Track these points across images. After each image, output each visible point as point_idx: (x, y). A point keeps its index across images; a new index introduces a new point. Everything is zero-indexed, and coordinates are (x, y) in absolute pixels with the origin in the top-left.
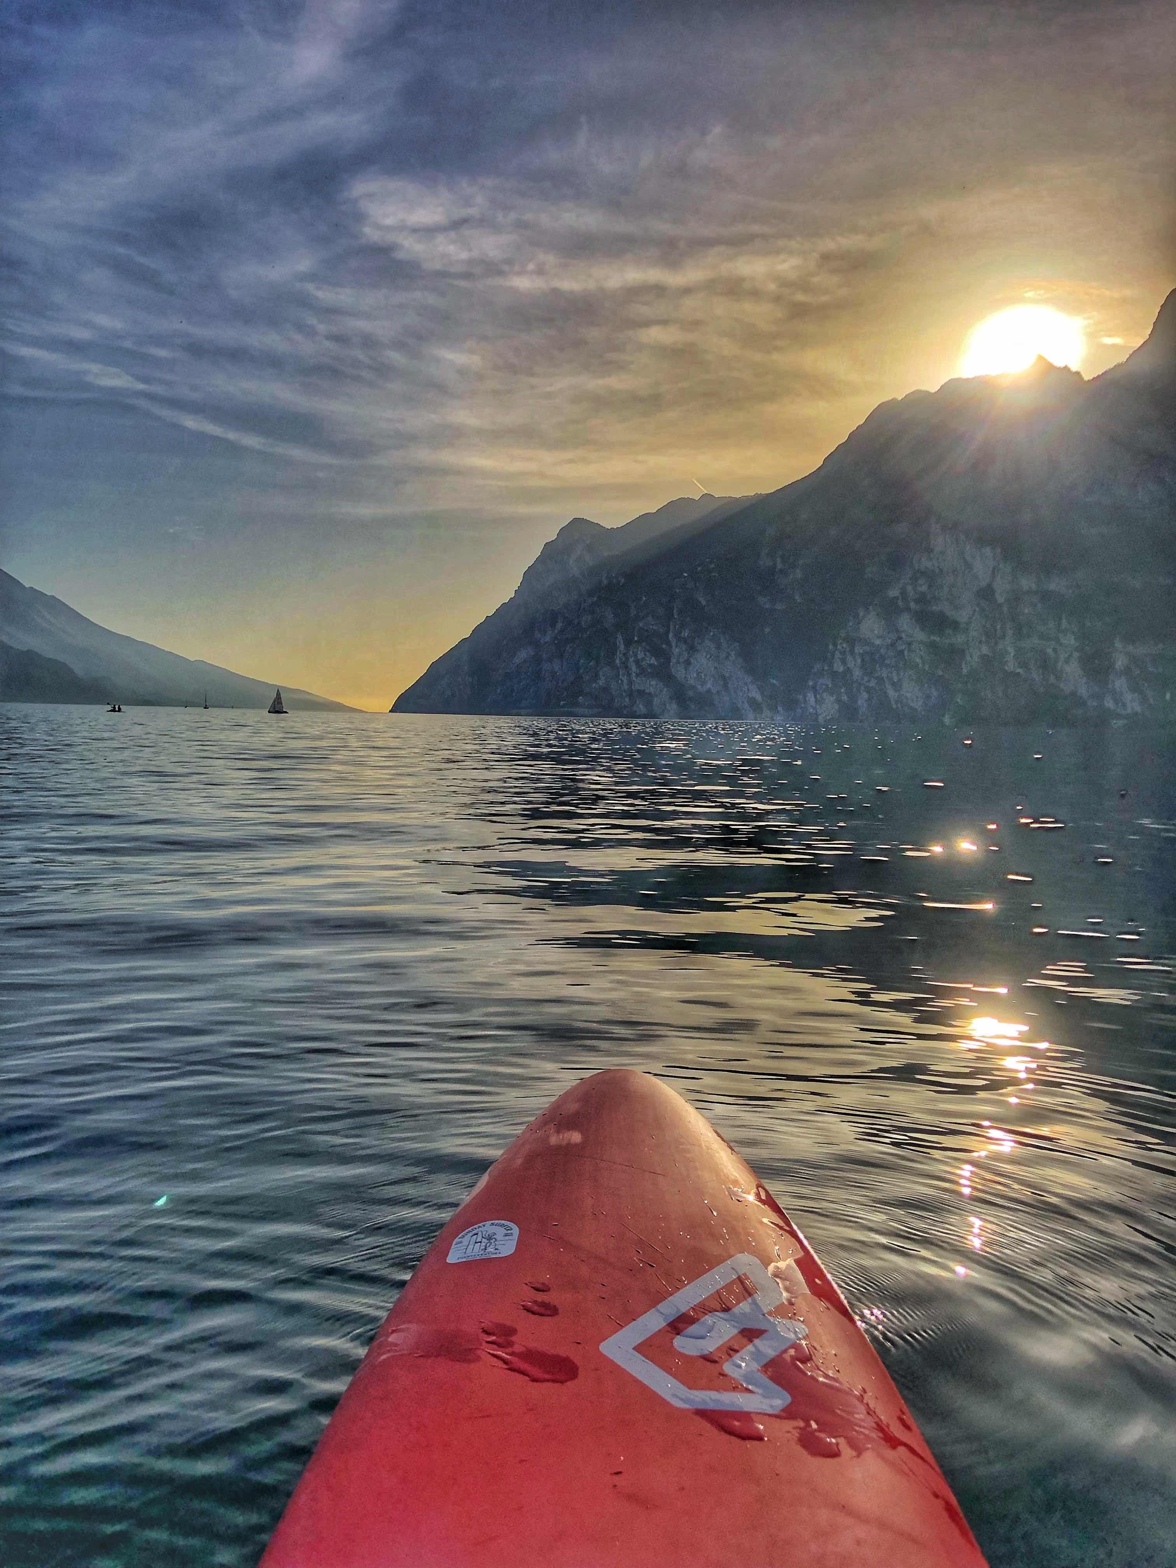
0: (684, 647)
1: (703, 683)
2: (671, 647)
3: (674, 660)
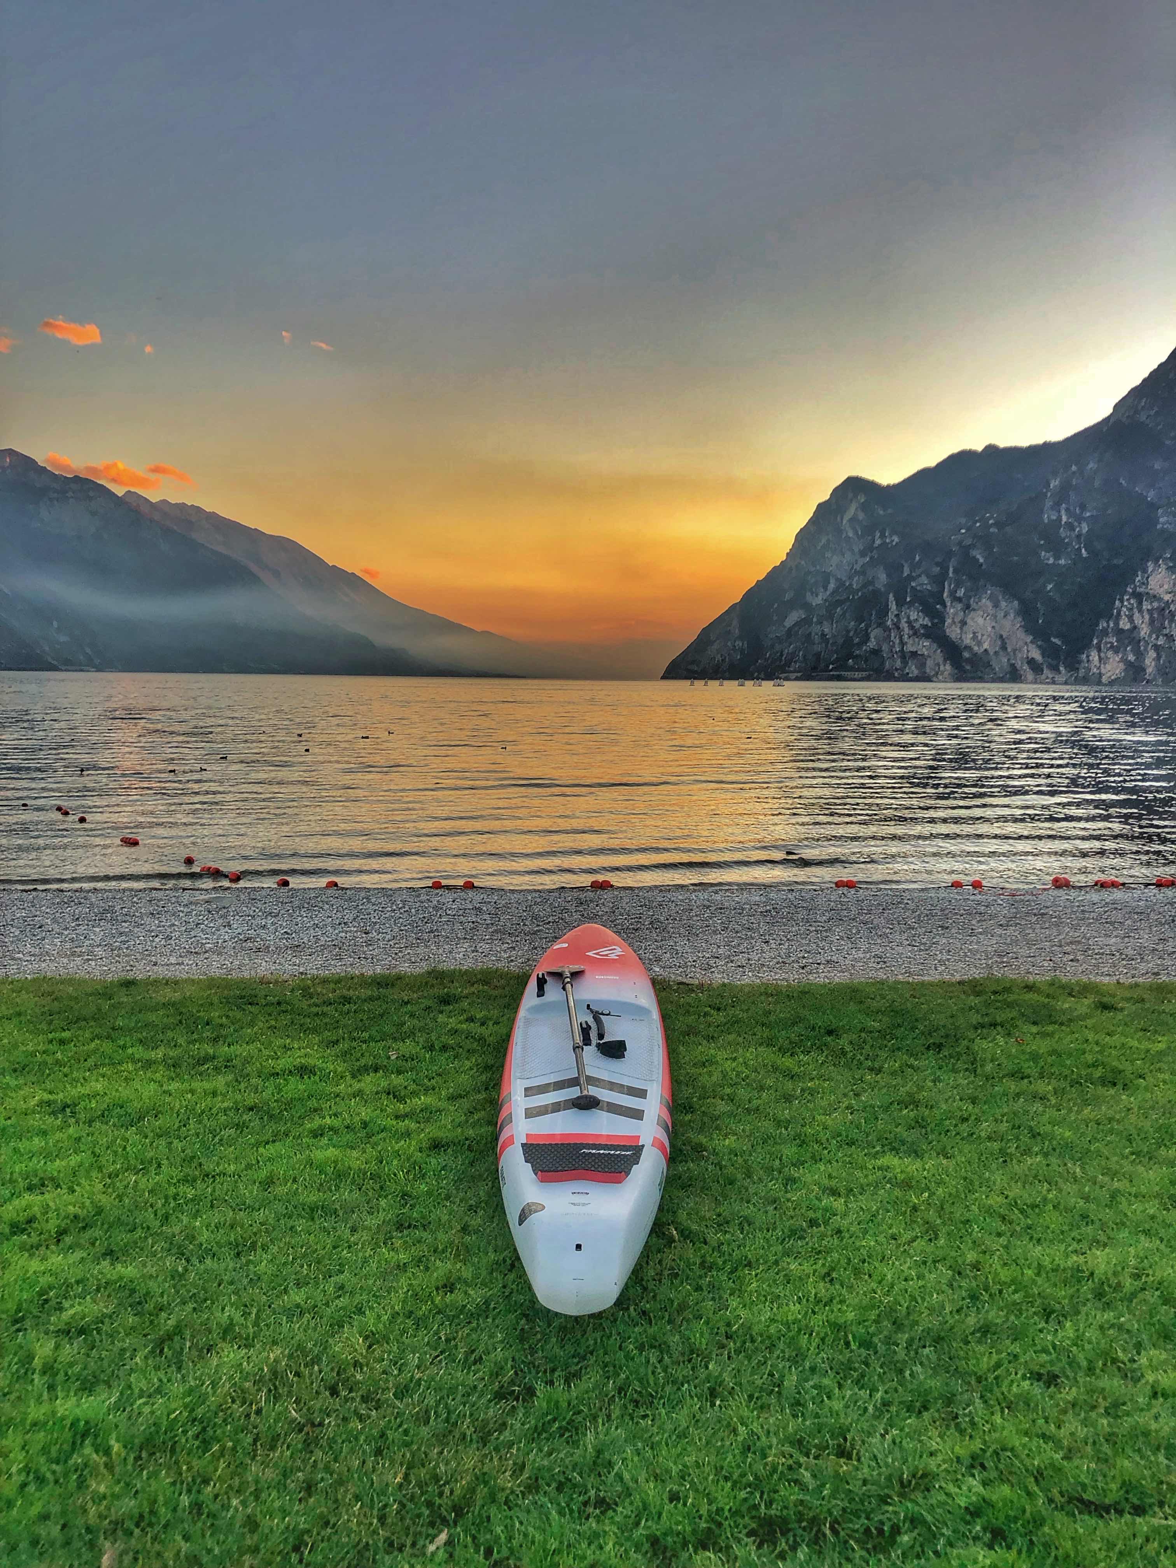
0: (959, 606)
1: (979, 644)
2: (945, 606)
3: (949, 621)
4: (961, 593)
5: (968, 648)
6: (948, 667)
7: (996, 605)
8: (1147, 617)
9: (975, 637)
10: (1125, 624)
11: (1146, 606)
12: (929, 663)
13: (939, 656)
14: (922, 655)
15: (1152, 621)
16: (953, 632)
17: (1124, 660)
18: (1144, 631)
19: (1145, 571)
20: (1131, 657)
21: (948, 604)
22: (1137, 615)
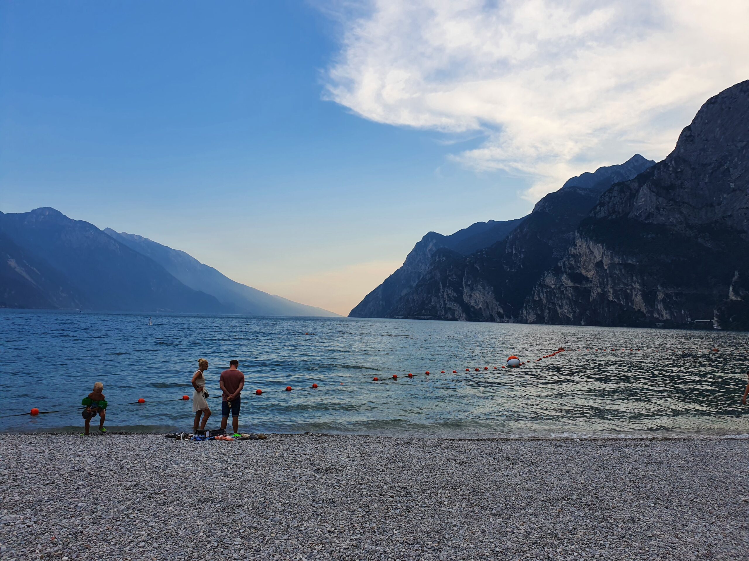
0: (469, 288)
1: (478, 305)
2: (463, 288)
3: (464, 295)
4: (469, 283)
5: (473, 307)
6: (464, 315)
7: (484, 289)
8: (545, 295)
9: (475, 302)
10: (536, 298)
11: (544, 290)
12: (456, 313)
13: (460, 310)
14: (454, 309)
15: (547, 298)
16: (466, 299)
17: (536, 314)
18: (544, 301)
19: (544, 275)
20: (539, 312)
21: (464, 287)
22: (541, 294)
